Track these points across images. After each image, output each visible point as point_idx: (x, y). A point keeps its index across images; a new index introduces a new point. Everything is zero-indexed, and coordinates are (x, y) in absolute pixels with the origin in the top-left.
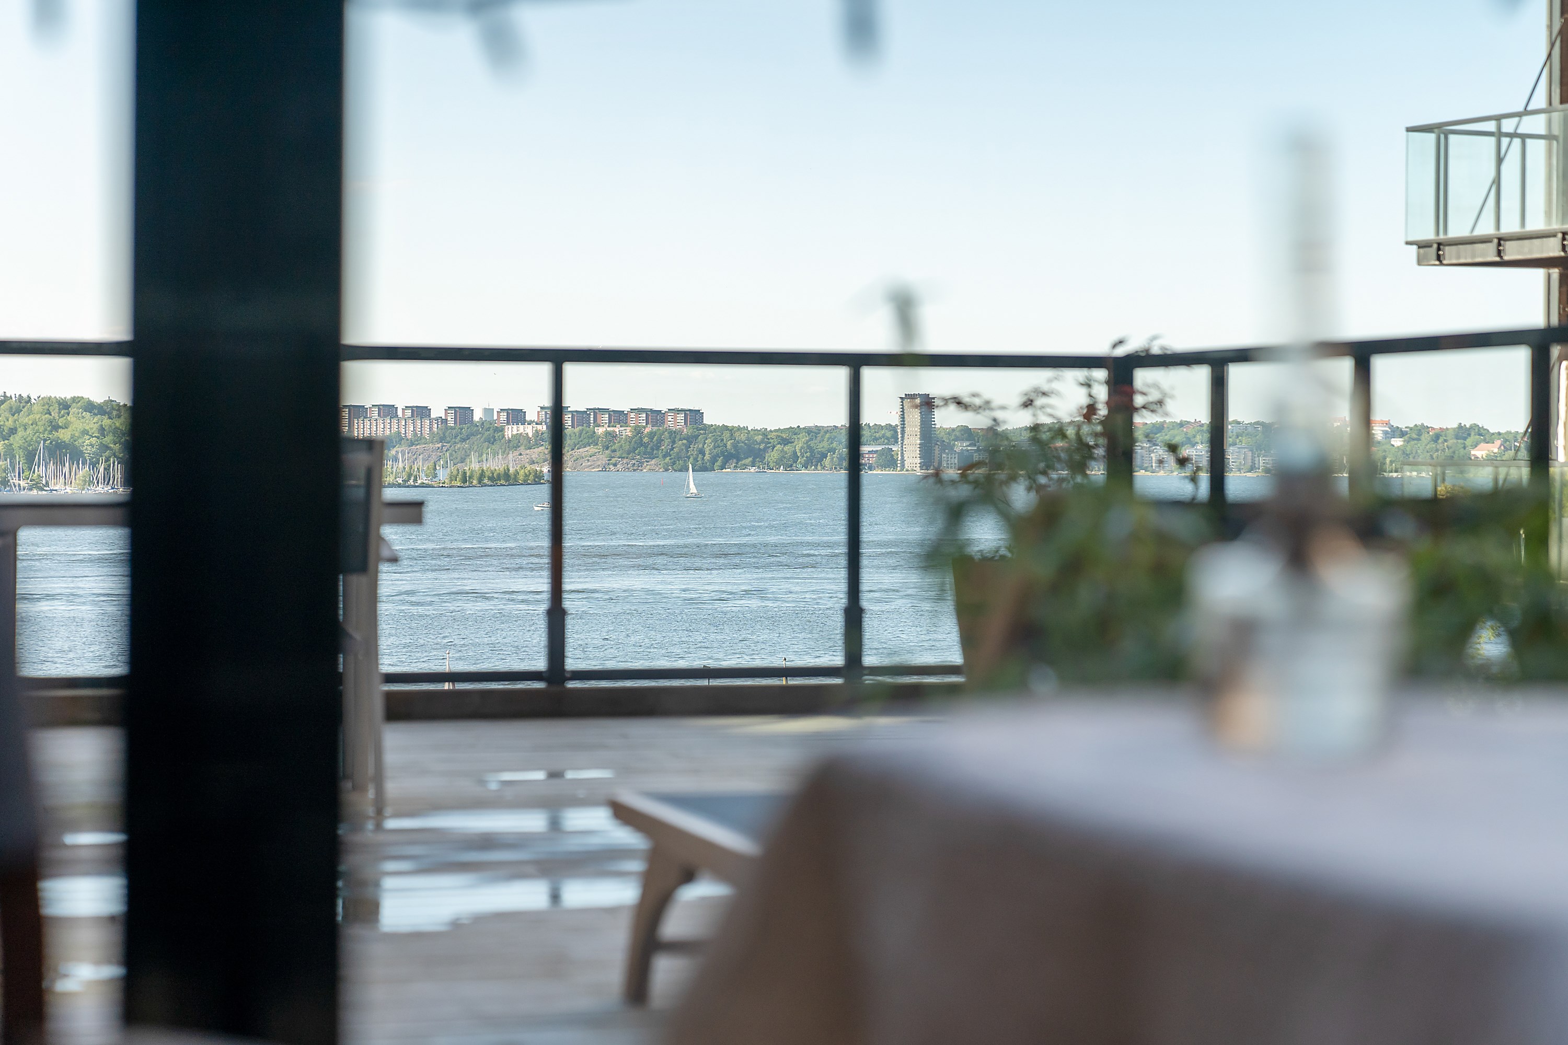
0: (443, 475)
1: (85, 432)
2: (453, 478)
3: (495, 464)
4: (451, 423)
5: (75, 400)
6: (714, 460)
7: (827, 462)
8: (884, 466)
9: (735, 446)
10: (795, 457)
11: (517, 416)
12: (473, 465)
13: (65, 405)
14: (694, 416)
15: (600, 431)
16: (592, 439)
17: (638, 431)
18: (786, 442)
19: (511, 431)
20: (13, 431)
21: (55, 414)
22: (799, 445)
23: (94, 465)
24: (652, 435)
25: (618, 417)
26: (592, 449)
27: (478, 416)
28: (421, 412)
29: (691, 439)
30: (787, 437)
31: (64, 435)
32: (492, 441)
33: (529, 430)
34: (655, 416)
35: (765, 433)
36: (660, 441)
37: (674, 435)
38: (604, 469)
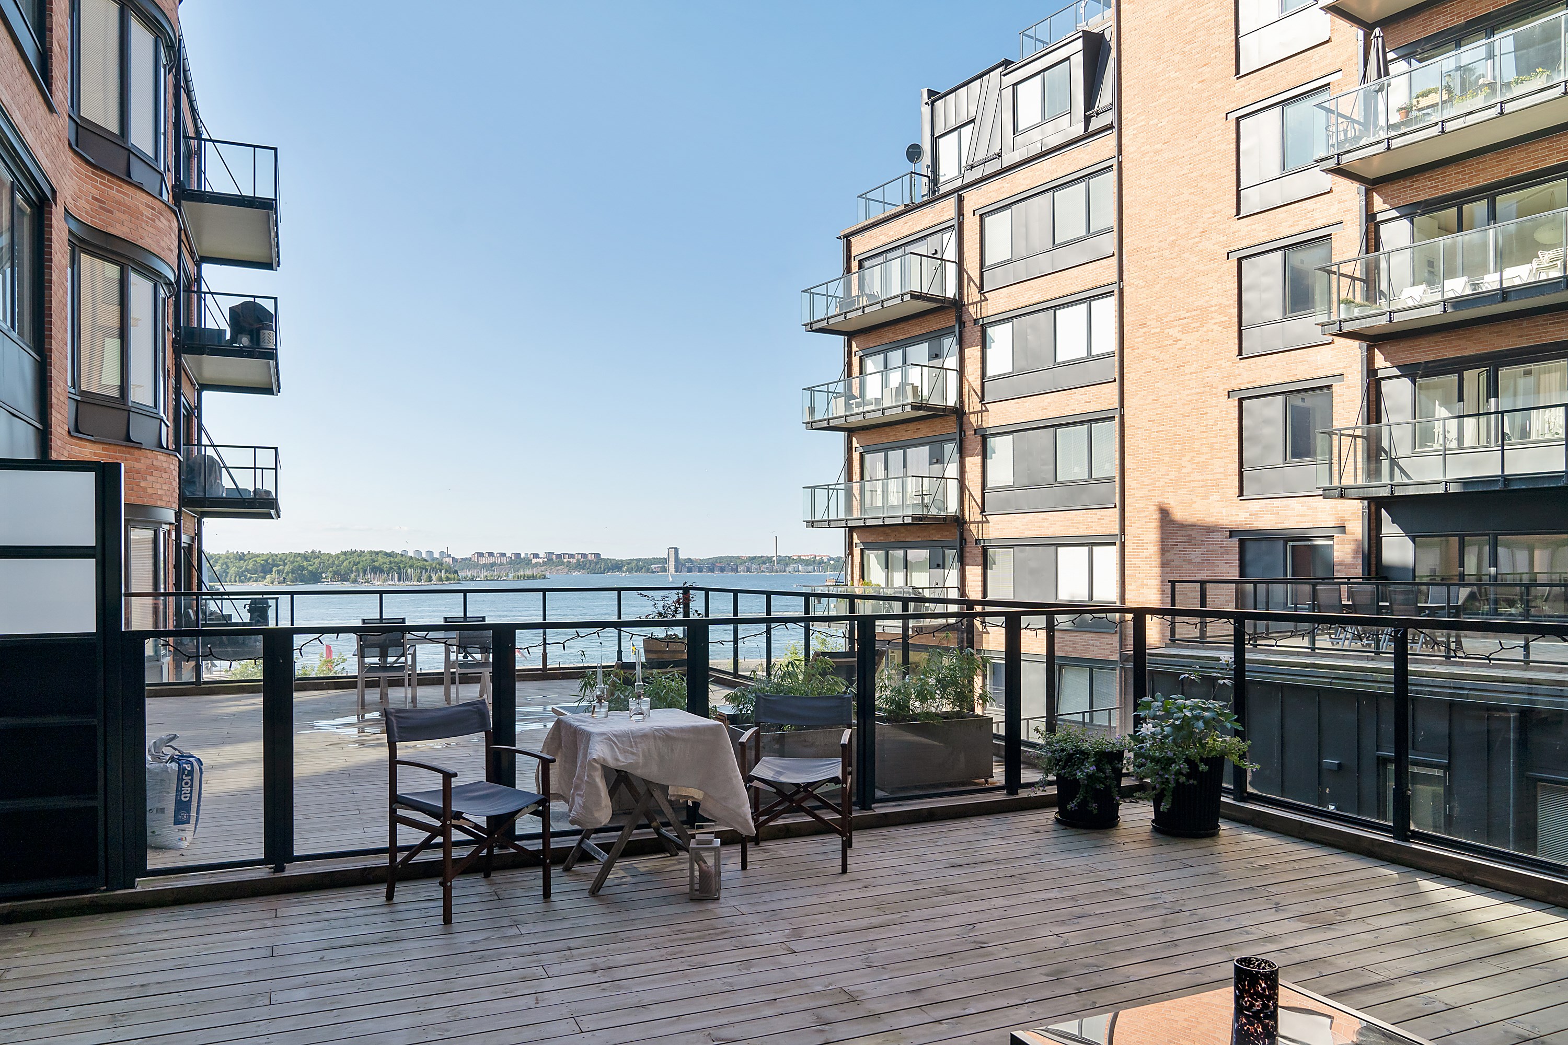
0: (511, 576)
1: (384, 563)
2: (514, 577)
3: (529, 572)
4: (513, 558)
5: (380, 552)
6: (604, 570)
7: (643, 570)
8: (662, 572)
9: (612, 565)
10: (632, 569)
11: (536, 556)
12: (521, 573)
13: (377, 553)
14: (597, 555)
15: (565, 560)
16: (563, 563)
17: (578, 560)
18: (629, 564)
19: (534, 561)
20: (359, 563)
21: (373, 557)
22: (634, 564)
23: (388, 574)
24: (583, 562)
25: (571, 556)
26: (563, 567)
27: (522, 556)
28: (503, 555)
29: (597, 563)
30: (629, 562)
31: (376, 564)
32: (528, 564)
33: (541, 561)
34: (584, 555)
35: (622, 561)
36: (586, 564)
37: (590, 561)
38: (567, 573)
